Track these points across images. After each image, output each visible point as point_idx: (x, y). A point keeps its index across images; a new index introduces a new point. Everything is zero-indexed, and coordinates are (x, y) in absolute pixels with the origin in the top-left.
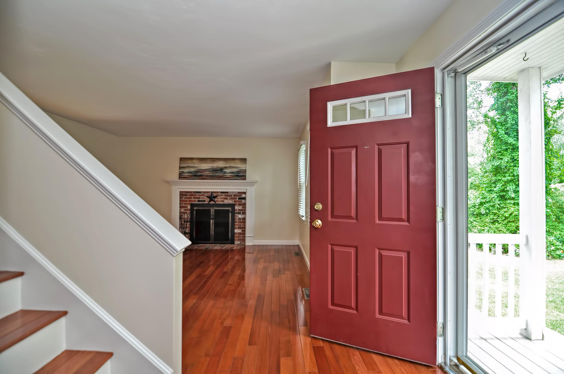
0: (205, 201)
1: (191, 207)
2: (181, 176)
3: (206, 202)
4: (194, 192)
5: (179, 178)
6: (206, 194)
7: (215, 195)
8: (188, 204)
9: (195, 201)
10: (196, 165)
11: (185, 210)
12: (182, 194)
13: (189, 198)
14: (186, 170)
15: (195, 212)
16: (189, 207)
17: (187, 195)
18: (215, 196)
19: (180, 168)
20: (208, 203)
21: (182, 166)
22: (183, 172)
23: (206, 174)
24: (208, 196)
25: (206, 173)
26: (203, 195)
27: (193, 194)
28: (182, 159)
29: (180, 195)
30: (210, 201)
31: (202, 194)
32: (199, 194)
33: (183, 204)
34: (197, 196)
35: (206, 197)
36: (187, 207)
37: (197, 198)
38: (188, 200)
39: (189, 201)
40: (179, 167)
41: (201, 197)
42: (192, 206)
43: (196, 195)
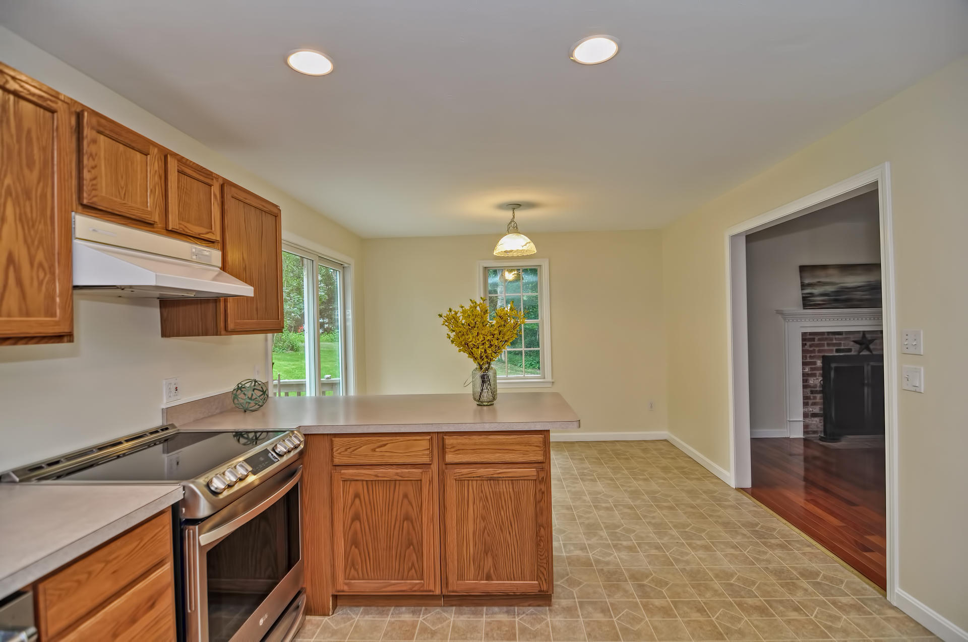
0: (850, 350)
1: (823, 363)
2: (807, 302)
3: (853, 353)
4: (829, 333)
5: (803, 307)
6: (852, 337)
7: (868, 336)
8: (818, 357)
9: (831, 351)
10: (835, 279)
11: (812, 369)
12: (807, 338)
13: (818, 345)
14: (816, 291)
15: (832, 374)
16: (819, 363)
17: (813, 340)
18: (869, 339)
19: (803, 286)
20: (855, 353)
21: (807, 281)
22: (812, 295)
23: (858, 297)
24: (856, 339)
25: (858, 295)
26: (846, 339)
27: (826, 336)
28: (803, 269)
29: (803, 340)
30: (860, 352)
31: (844, 336)
32: (837, 336)
33: (808, 358)
34: (834, 342)
35: (852, 343)
36: (815, 363)
37: (834, 345)
38: (817, 349)
39: (819, 351)
40: (800, 284)
41: (842, 342)
42: (825, 359)
43: (832, 340)
